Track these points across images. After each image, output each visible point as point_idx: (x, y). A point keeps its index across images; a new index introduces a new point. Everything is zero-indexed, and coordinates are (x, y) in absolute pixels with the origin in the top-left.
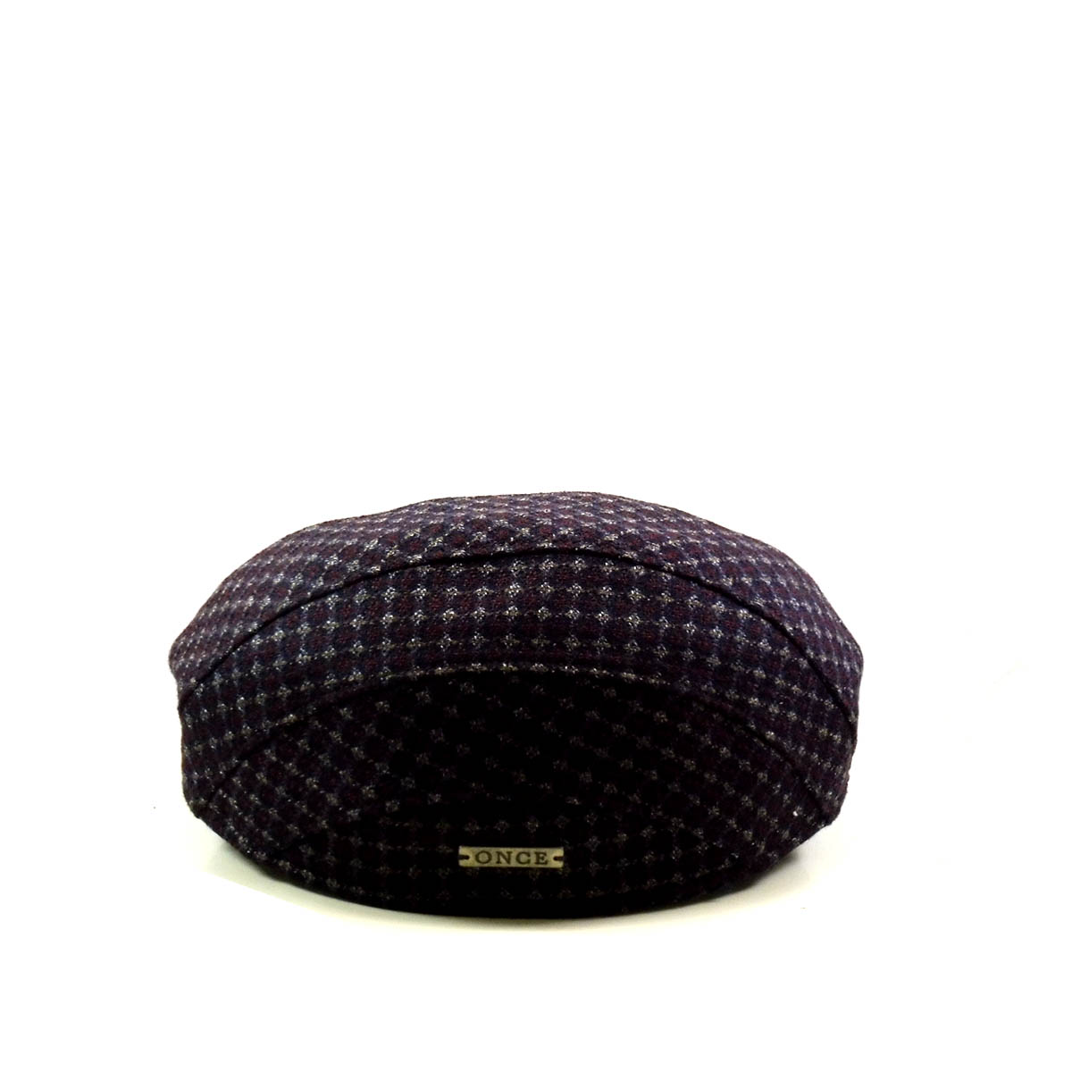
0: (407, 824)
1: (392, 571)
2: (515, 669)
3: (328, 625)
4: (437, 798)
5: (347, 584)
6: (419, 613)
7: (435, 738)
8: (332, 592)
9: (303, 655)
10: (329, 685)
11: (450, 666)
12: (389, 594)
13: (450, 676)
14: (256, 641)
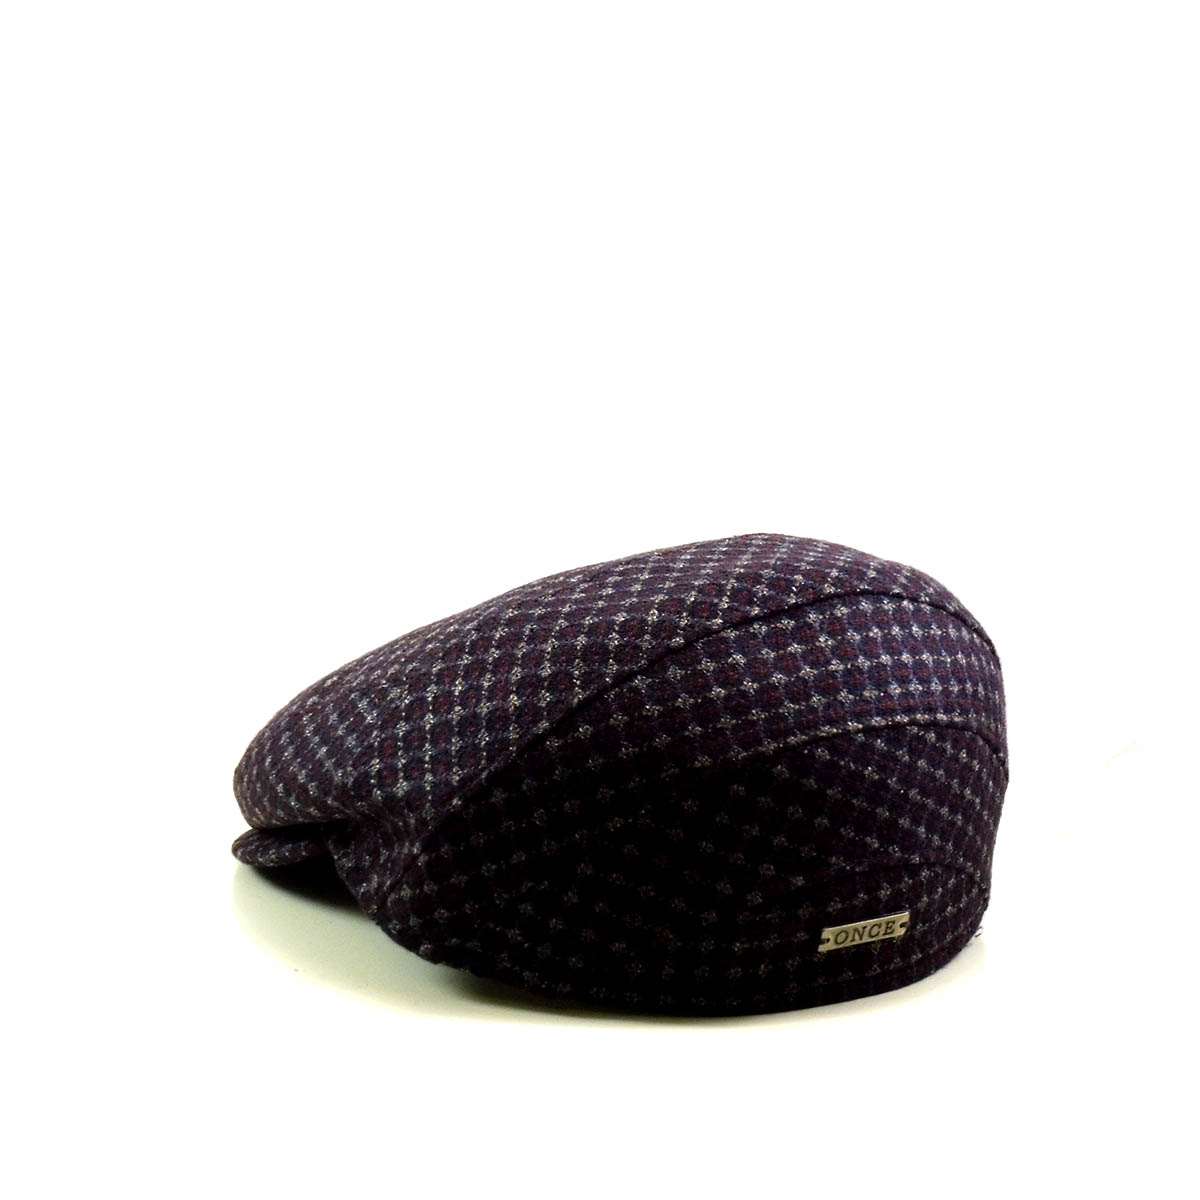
0: (769, 916)
1: (697, 641)
2: (860, 726)
3: (648, 710)
4: (800, 881)
5: (651, 663)
6: (748, 682)
7: (792, 814)
8: (637, 673)
9: (627, 749)
10: (667, 776)
11: (803, 734)
12: (706, 665)
13: (805, 744)
14: (553, 743)
